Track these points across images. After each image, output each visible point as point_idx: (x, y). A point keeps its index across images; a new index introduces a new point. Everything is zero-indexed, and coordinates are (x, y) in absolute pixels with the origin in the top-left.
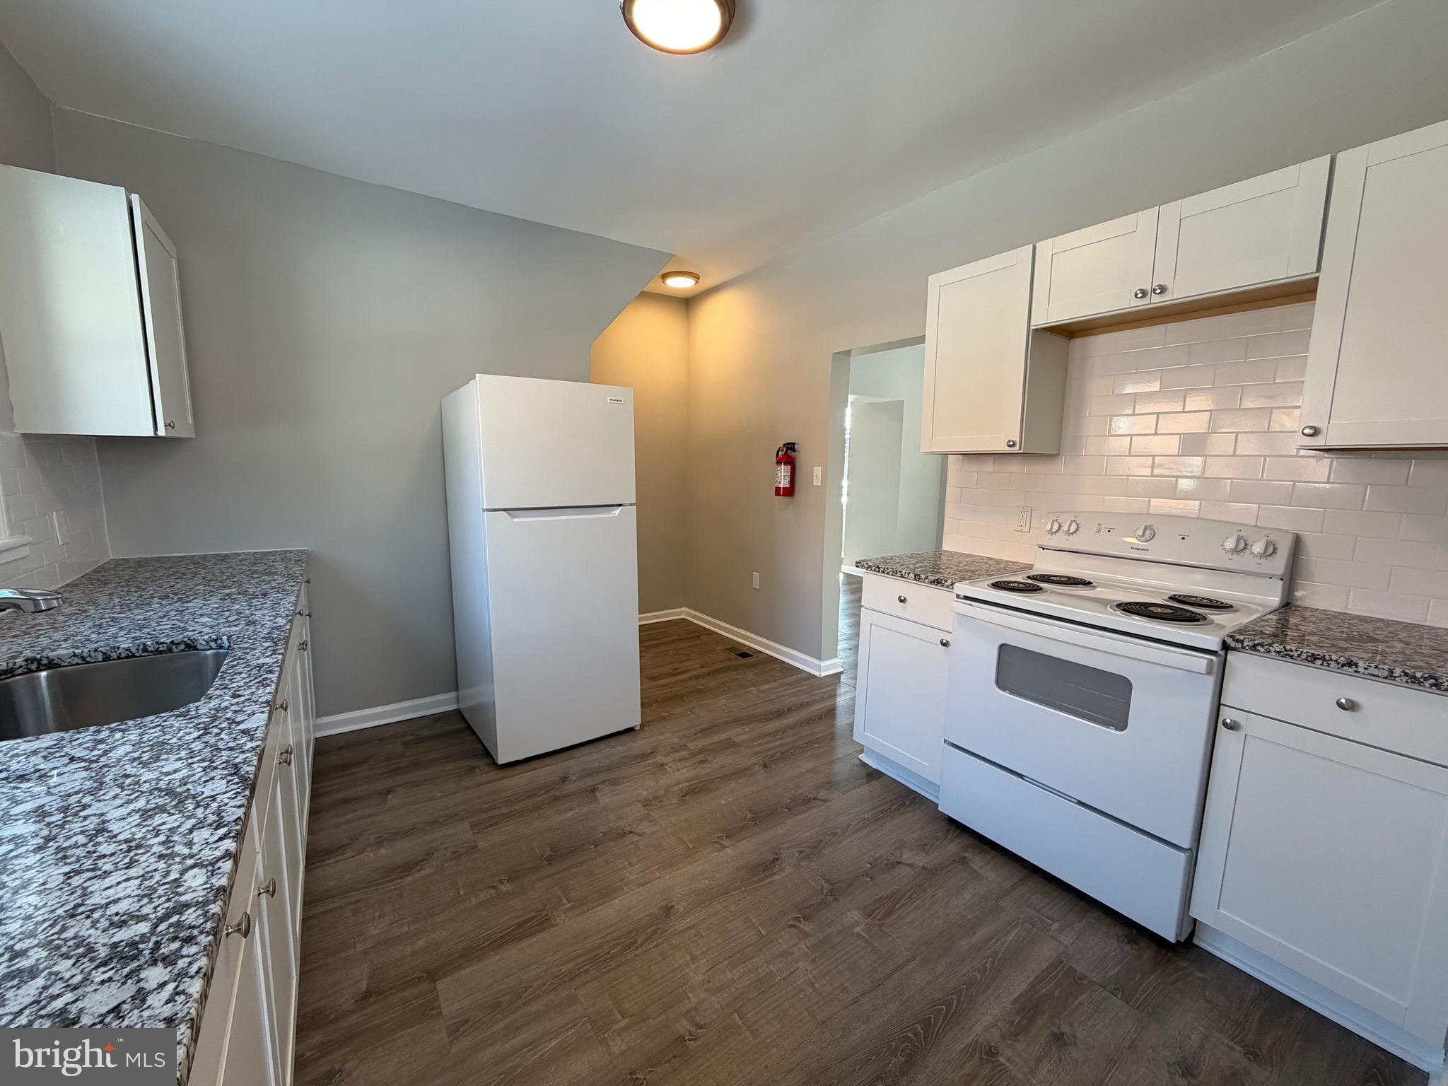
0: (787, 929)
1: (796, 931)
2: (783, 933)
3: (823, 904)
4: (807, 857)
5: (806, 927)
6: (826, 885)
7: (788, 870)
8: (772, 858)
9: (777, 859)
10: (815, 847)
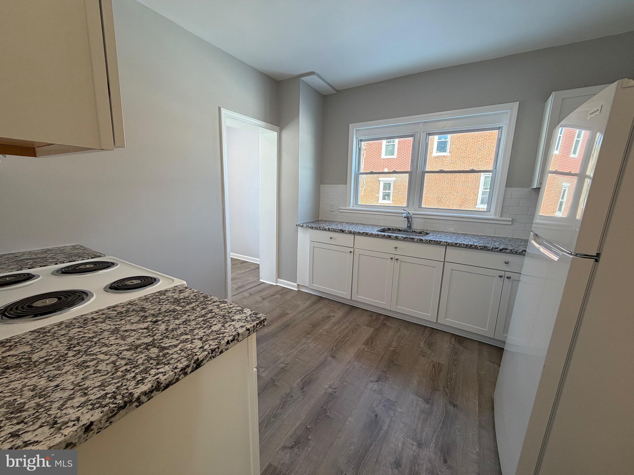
0: (289, 362)
1: (286, 363)
2: (290, 361)
3: (277, 375)
4: (288, 395)
5: (283, 365)
6: (277, 383)
7: (295, 385)
8: (305, 389)
9: (302, 389)
10: (285, 402)
